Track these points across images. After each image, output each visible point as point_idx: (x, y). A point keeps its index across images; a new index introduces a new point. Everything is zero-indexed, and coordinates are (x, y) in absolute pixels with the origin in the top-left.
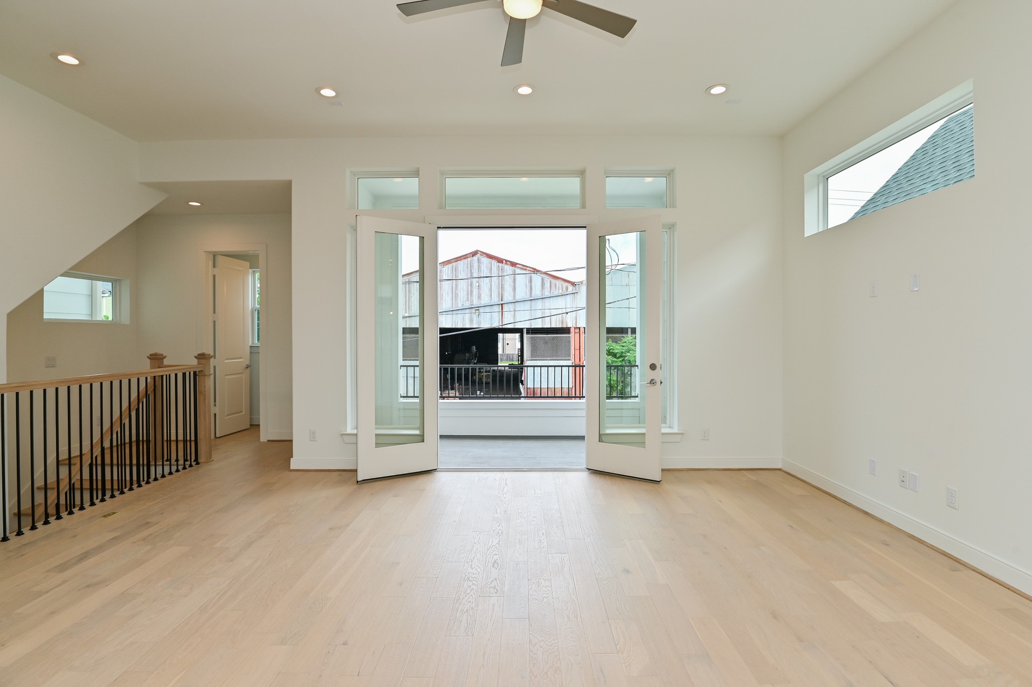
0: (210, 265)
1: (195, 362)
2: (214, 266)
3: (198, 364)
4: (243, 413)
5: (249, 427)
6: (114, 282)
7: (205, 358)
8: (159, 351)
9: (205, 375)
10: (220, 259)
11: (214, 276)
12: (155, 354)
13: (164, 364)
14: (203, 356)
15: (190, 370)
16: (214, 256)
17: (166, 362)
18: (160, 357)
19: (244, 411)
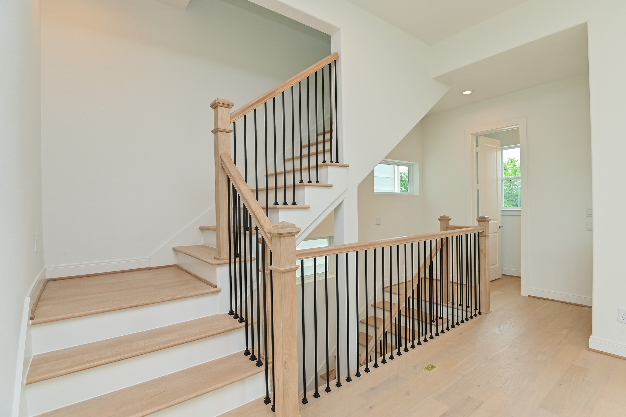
0: (474, 145)
1: (476, 224)
2: (477, 146)
3: (479, 226)
4: (497, 265)
5: (500, 276)
6: (409, 166)
7: (485, 221)
8: (446, 215)
9: (486, 236)
10: (481, 139)
11: (477, 153)
12: (444, 217)
13: (450, 225)
14: (484, 219)
15: (475, 231)
16: (477, 137)
17: (451, 223)
18: (447, 219)
19: (497, 264)
